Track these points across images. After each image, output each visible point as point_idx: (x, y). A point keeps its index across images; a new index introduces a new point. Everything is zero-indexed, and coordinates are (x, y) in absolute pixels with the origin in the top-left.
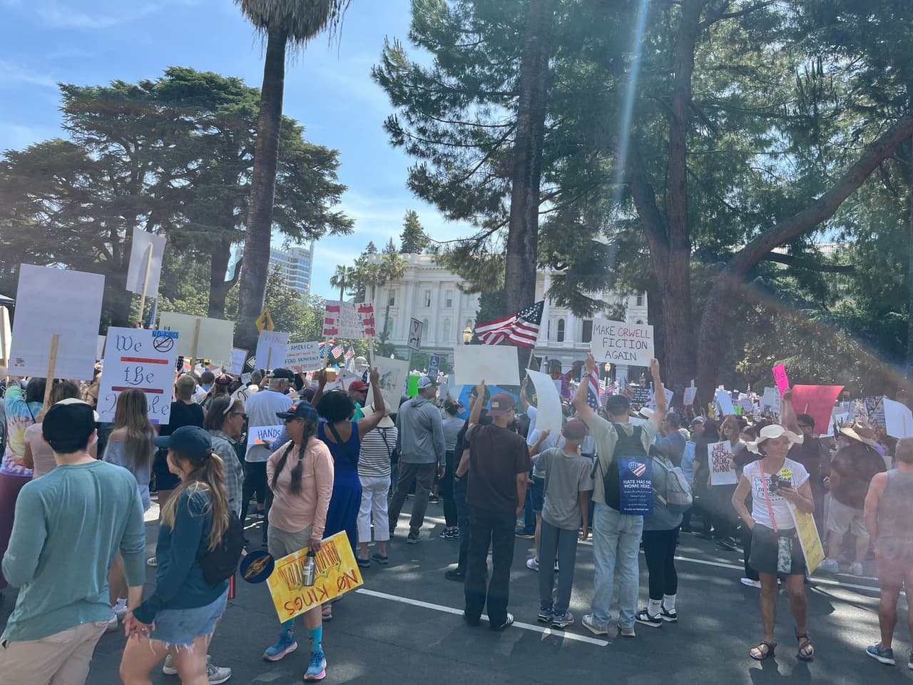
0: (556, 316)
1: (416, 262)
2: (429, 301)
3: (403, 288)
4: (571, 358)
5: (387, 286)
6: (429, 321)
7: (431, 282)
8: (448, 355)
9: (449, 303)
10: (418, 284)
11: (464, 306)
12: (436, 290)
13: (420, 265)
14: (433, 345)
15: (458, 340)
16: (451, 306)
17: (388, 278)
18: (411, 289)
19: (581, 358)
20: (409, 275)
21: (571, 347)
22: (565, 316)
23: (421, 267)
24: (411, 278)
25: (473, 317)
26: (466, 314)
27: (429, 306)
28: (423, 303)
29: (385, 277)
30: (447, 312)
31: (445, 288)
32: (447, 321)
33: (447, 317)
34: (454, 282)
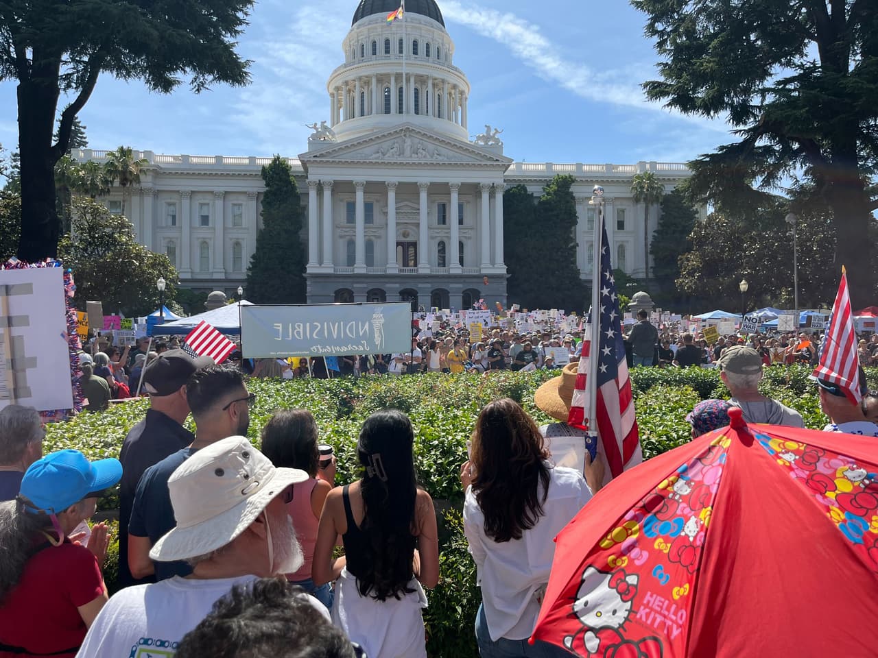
1: (153, 163)
3: (135, 200)
4: (397, 285)
5: (115, 196)
6: (211, 243)
7: (178, 192)
9: (205, 220)
10: (157, 194)
11: (229, 224)
12: (186, 203)
13: (161, 168)
15: (225, 269)
16: (208, 224)
17: (117, 183)
18: (148, 201)
19: (408, 286)
20: (147, 181)
21: (396, 272)
22: (375, 236)
23: (162, 171)
24: (150, 185)
25: (243, 239)
26: (235, 234)
27: (174, 223)
28: (165, 220)
29: (112, 182)
30: (203, 233)
31: (199, 199)
32: (204, 245)
33: (204, 238)
34: (212, 192)
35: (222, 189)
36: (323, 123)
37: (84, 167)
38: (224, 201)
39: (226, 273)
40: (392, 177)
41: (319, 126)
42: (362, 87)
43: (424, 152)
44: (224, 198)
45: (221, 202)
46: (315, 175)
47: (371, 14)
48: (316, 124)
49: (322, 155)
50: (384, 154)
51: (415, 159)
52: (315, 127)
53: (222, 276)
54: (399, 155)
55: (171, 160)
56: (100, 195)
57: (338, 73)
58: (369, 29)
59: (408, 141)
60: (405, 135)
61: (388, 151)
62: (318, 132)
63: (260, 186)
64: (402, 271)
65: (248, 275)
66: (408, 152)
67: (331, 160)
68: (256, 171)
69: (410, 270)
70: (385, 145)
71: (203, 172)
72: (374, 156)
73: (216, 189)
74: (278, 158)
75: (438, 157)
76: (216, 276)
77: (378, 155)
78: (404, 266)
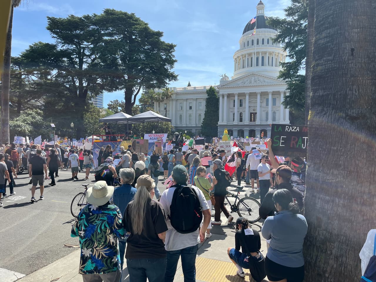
0: (239, 111)
1: (176, 91)
2: (182, 107)
3: (171, 102)
4: (248, 128)
5: (165, 102)
6: (182, 116)
7: (183, 99)
8: (192, 130)
9: (191, 108)
10: (177, 100)
11: (198, 109)
12: (185, 102)
13: (178, 92)
14: (185, 126)
15: (196, 123)
16: (191, 109)
17: (165, 98)
18: (174, 102)
19: (252, 128)
20: (174, 97)
21: (248, 124)
22: (243, 111)
23: (178, 93)
24: (175, 98)
25: (202, 113)
26: (199, 112)
27: (182, 109)
28: (179, 108)
29: (164, 98)
30: (190, 112)
31: (189, 101)
32: (190, 116)
33: (190, 114)
34: (192, 99)
35: (196, 98)
36: (225, 74)
37: (157, 94)
38: (196, 101)
39: (196, 124)
40: (247, 91)
41: (223, 75)
42: (248, 57)
43: (259, 82)
44: (196, 100)
45: (195, 102)
46: (222, 92)
47: (248, 31)
48: (222, 75)
49: (224, 86)
50: (244, 83)
51: (255, 84)
52: (222, 76)
53: (195, 126)
54: (250, 83)
55: (182, 89)
56: (161, 102)
57: (236, 53)
58: (246, 37)
59: (253, 78)
60: (252, 76)
61: (246, 82)
62: (223, 78)
63: (206, 96)
64: (250, 123)
65: (201, 125)
66: (253, 81)
67: (226, 87)
68: (205, 91)
69: (253, 123)
70: (245, 80)
71: (190, 93)
72: (241, 84)
73: (194, 98)
74: (212, 87)
75: (264, 83)
76: (193, 126)
77: (242, 84)
78: (250, 121)
